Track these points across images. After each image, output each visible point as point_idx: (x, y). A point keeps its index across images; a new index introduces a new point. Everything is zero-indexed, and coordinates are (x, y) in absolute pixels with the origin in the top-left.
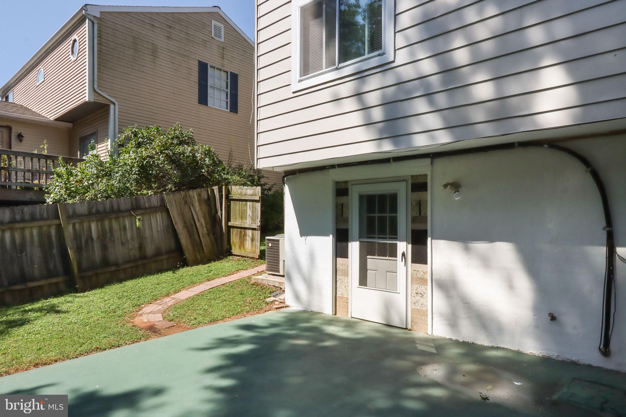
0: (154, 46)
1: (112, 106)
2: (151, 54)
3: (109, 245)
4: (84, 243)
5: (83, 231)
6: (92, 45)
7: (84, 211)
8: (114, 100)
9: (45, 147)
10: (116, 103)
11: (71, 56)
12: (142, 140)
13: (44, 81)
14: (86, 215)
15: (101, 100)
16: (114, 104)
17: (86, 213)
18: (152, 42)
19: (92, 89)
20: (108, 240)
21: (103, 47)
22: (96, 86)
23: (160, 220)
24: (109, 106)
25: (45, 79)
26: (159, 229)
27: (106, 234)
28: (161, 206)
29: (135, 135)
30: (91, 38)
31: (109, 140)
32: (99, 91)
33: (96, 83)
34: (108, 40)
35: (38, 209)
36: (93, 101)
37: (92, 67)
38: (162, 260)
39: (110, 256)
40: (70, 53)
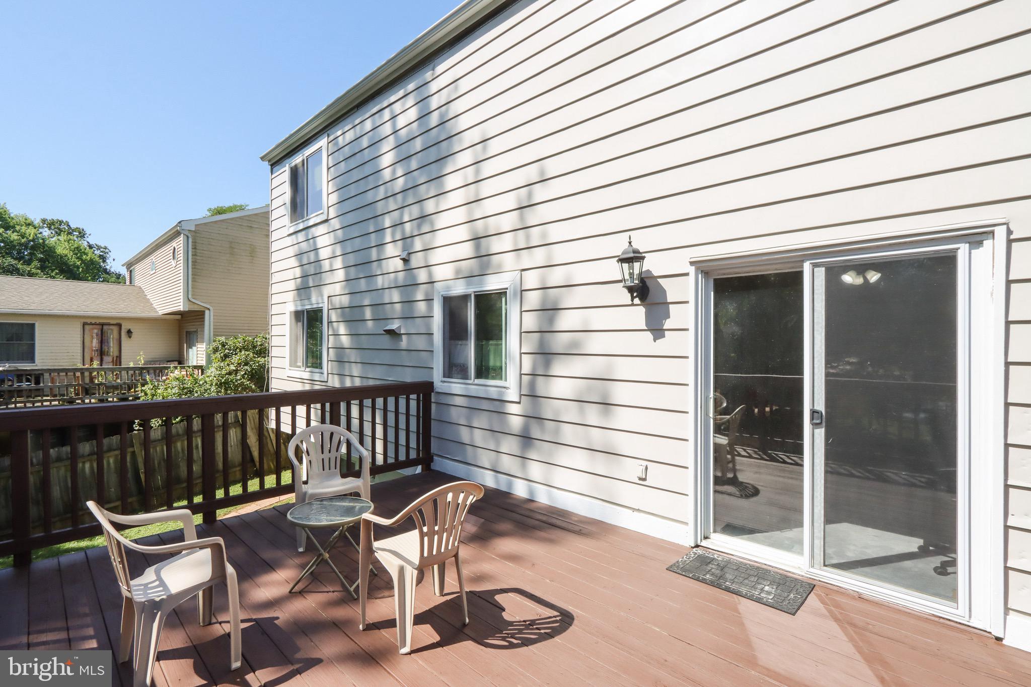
0: (252, 246)
1: (207, 312)
2: (249, 255)
3: (181, 464)
4: (157, 466)
5: (157, 455)
6: (186, 258)
7: (157, 436)
8: (208, 307)
9: (142, 359)
10: (211, 308)
11: (172, 260)
12: (228, 351)
13: (155, 273)
14: (159, 440)
15: (196, 308)
16: (209, 309)
17: (160, 438)
18: (250, 243)
19: (186, 298)
20: (180, 460)
21: (198, 258)
22: (190, 296)
23: (233, 435)
24: (204, 311)
25: (157, 271)
26: (232, 444)
27: (179, 454)
28: (235, 422)
29: (223, 346)
30: (186, 251)
31: (205, 344)
32: (193, 300)
33: (190, 293)
34: (203, 250)
35: (114, 440)
36: (187, 310)
37: (186, 278)
38: (235, 472)
39: (182, 473)
40: (172, 257)
